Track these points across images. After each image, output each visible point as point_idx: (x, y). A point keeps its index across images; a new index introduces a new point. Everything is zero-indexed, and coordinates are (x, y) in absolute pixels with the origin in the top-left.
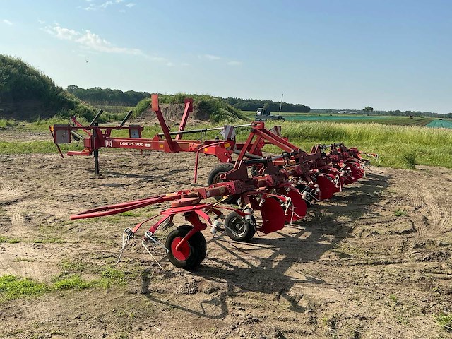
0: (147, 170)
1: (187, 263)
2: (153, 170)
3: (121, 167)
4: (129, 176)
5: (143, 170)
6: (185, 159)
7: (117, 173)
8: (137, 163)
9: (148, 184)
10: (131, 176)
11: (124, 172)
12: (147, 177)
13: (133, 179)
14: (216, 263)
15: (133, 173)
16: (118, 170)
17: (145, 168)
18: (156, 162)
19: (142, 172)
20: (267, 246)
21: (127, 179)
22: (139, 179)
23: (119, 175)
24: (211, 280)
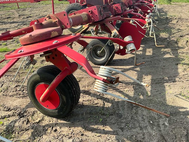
0: (24, 18)
1: (58, 112)
2: (27, 18)
3: (8, 18)
4: (11, 23)
5: (21, 18)
6: (46, 10)
7: (5, 22)
8: (18, 15)
9: (23, 26)
10: (14, 22)
11: (9, 21)
12: (24, 22)
13: (14, 24)
14: (90, 98)
15: (15, 21)
16: (6, 20)
17: (22, 17)
18: (29, 13)
19: (21, 19)
20: (128, 67)
21: (10, 25)
22: (18, 24)
23: (5, 23)
24: (93, 130)
